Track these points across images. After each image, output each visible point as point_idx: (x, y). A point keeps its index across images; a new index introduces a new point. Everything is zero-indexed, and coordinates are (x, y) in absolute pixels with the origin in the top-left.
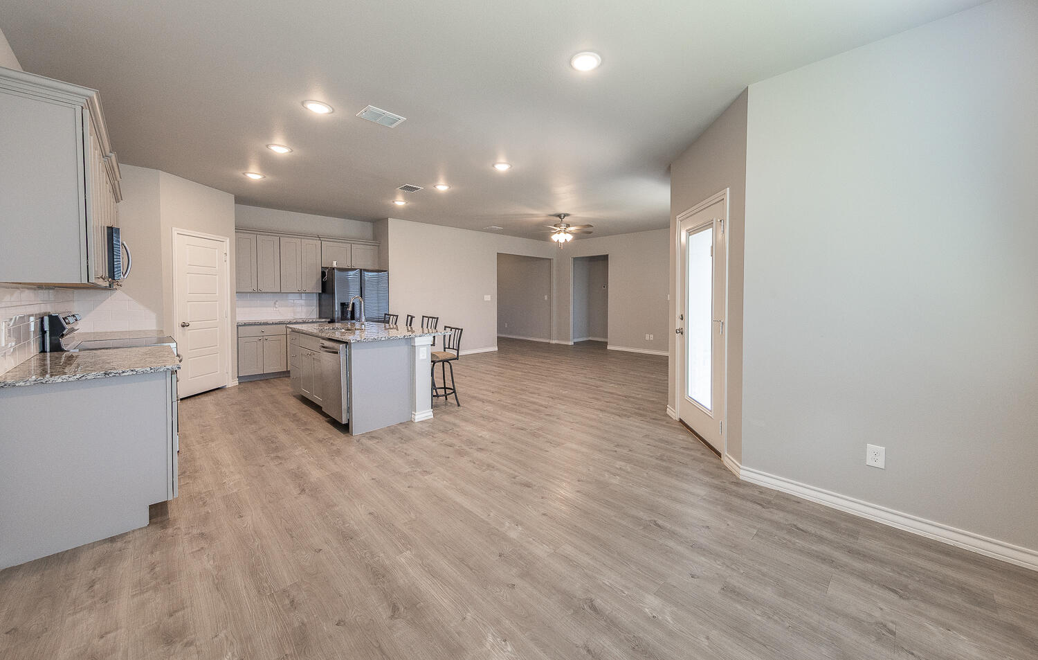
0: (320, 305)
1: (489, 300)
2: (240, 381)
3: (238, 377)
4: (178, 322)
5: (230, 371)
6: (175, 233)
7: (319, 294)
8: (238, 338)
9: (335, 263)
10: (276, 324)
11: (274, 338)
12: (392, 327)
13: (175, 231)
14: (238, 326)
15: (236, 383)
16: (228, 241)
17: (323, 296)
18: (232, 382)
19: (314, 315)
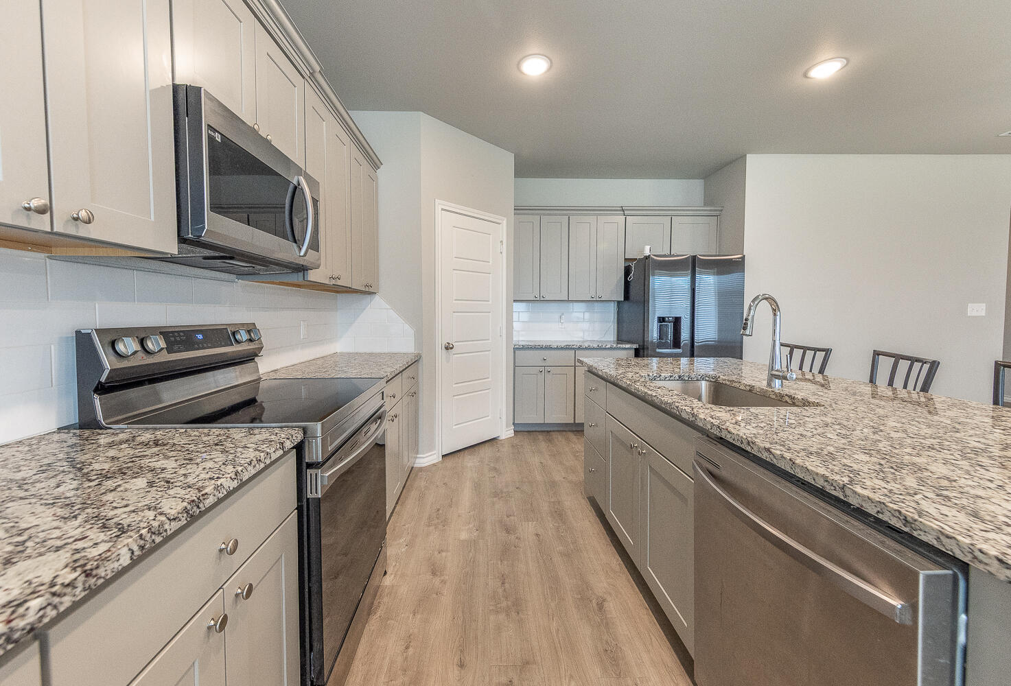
0: (620, 321)
1: (983, 314)
2: (517, 429)
3: (513, 424)
4: (440, 342)
5: (504, 418)
6: (439, 208)
7: (619, 302)
8: (515, 366)
9: (647, 248)
10: (562, 348)
11: (558, 370)
12: (809, 376)
13: (440, 204)
14: (515, 349)
15: (511, 433)
16: (505, 222)
17: (626, 306)
18: (506, 433)
19: (611, 337)
